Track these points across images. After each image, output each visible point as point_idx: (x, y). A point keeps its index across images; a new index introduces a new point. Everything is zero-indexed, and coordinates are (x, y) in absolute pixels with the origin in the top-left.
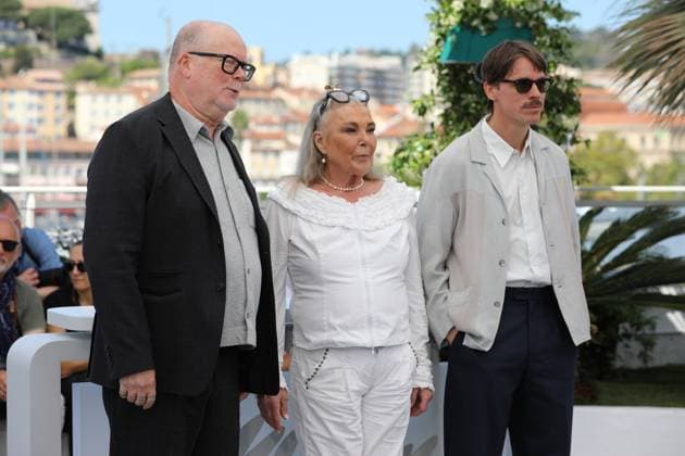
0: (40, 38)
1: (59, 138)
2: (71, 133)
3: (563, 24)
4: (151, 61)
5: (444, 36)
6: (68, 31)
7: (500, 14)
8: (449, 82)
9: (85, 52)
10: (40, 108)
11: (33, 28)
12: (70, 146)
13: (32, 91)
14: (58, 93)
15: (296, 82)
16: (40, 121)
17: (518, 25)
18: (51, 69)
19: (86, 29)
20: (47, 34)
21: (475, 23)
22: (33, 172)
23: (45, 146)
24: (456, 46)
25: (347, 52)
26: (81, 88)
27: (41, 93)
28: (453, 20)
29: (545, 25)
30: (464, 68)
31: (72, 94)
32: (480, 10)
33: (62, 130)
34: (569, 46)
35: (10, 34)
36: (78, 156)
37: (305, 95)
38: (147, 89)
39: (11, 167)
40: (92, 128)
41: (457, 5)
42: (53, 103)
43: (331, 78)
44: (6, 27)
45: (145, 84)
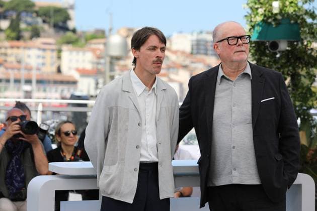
0: (44, 22)
1: (52, 73)
2: (59, 70)
3: (315, 21)
4: (101, 35)
5: (253, 27)
6: (59, 19)
7: (283, 16)
8: (255, 50)
9: (66, 29)
10: (44, 58)
11: (40, 16)
12: (58, 77)
13: (39, 49)
14: (53, 50)
15: (174, 47)
16: (43, 64)
17: (292, 22)
18: (50, 37)
19: (67, 18)
20: (48, 20)
21: (270, 20)
22: (39, 90)
23: (45, 77)
24: (260, 33)
26: (65, 48)
27: (44, 50)
28: (259, 19)
29: (306, 22)
30: (263, 43)
31: (60, 51)
32: (272, 14)
33: (54, 69)
35: (29, 20)
36: (62, 82)
37: (179, 54)
38: (99, 49)
39: (27, 88)
40: (70, 68)
41: (261, 11)
42: (50, 56)
43: (192, 46)
44: (27, 15)
45: (97, 46)
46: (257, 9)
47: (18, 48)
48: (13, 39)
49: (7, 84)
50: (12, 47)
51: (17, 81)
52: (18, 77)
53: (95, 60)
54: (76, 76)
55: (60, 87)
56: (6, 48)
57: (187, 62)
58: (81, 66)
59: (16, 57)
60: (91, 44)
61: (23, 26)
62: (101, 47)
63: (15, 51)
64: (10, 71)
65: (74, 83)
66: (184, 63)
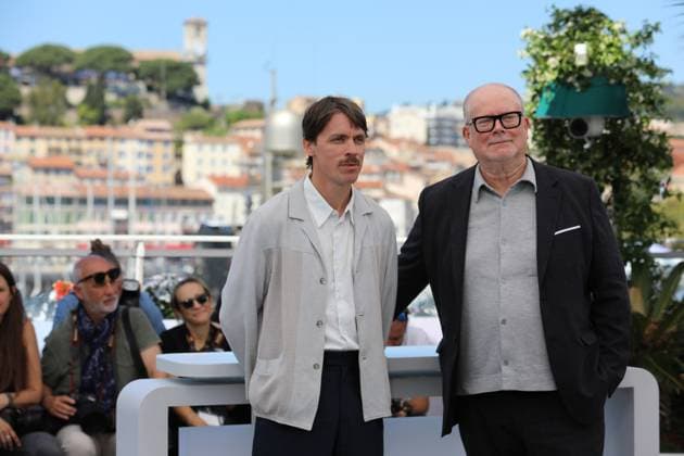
0: (150, 89)
1: (166, 185)
2: (179, 180)
3: (655, 80)
4: (255, 111)
5: (539, 92)
6: (176, 82)
7: (594, 70)
8: (545, 136)
9: (192, 102)
10: (149, 156)
11: (143, 79)
12: (177, 193)
13: (142, 140)
14: (166, 142)
15: (395, 133)
16: (149, 169)
17: (612, 81)
18: (160, 118)
19: (194, 81)
20: (156, 85)
21: (570, 79)
22: (141, 218)
23: (153, 193)
24: (553, 105)
25: (445, 104)
26: (189, 137)
27: (150, 142)
28: (550, 77)
29: (638, 81)
30: (559, 123)
31: (180, 143)
32: (574, 67)
33: (169, 177)
34: (662, 102)
35: (122, 86)
36: (184, 202)
37: (404, 145)
38: (252, 139)
39: (120, 213)
40: (199, 176)
41: (553, 62)
42: (162, 152)
43: (428, 129)
44: (118, 78)
45: (249, 133)
46: (547, 58)
47: (102, 138)
48: (91, 122)
49: (82, 209)
50: (91, 138)
51: (100, 201)
52: (101, 194)
53: (246, 160)
54: (211, 189)
55: (183, 212)
56: (79, 139)
57: (420, 161)
58: (219, 171)
59: (98, 155)
60: (238, 129)
61: (110, 97)
62: (257, 134)
63: (96, 144)
64: (87, 183)
65: (208, 203)
66: (414, 163)
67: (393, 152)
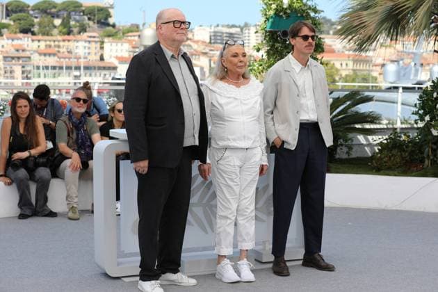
0: (89, 19)
1: (96, 60)
2: (102, 59)
3: (317, 15)
4: (135, 28)
5: (268, 19)
6: (101, 16)
7: (292, 11)
8: (270, 38)
9: (108, 25)
10: (89, 48)
11: (87, 15)
12: (102, 64)
13: (86, 41)
14: (96, 42)
15: (196, 38)
16: (89, 53)
17: (299, 15)
18: (94, 31)
19: (109, 15)
20: (92, 17)
21: (281, 14)
22: (85, 75)
23: (91, 64)
24: (273, 23)
25: (218, 26)
26: (106, 40)
27: (89, 42)
28: (272, 13)
29: (310, 15)
30: (276, 32)
31: (102, 43)
32: (283, 8)
33: (98, 58)
34: (319, 24)
35: (77, 17)
36: (104, 68)
37: (200, 43)
38: (134, 40)
39: (77, 73)
40: (111, 57)
41: (274, 6)
42: (95, 47)
43: (210, 36)
44: (75, 15)
45: (133, 38)
46: (271, 4)
47: (69, 41)
48: (64, 34)
49: (61, 71)
50: (64, 41)
51: (69, 68)
52: (69, 65)
53: (131, 49)
54: (116, 63)
55: (104, 72)
56: (59, 41)
57: (207, 50)
58: (119, 55)
59: (67, 49)
60: (128, 36)
61: (72, 23)
62: (136, 38)
63: (66, 43)
64: (62, 60)
65: (115, 68)
66: (204, 51)
67: (195, 46)
